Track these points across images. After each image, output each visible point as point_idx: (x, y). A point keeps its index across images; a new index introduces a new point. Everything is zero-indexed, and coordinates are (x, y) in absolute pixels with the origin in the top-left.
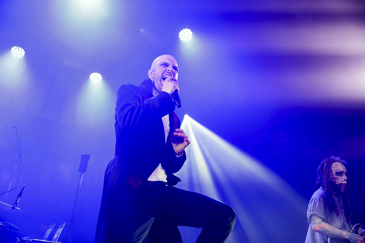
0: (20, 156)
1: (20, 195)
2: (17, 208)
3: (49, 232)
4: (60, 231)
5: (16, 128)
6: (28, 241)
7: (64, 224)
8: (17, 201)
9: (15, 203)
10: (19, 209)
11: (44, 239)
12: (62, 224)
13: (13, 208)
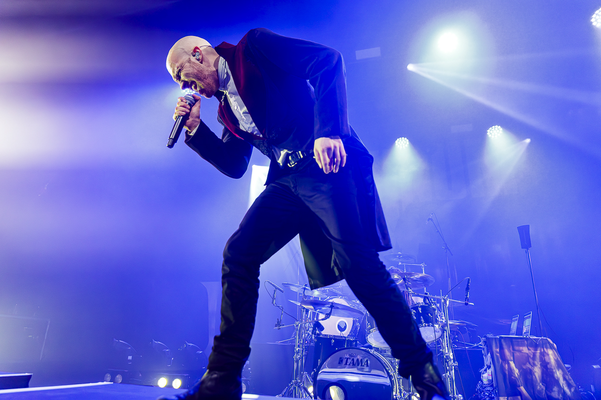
0: (447, 248)
1: (467, 289)
2: (471, 303)
3: (514, 325)
4: (528, 323)
5: (431, 219)
6: (495, 338)
7: (530, 313)
8: (467, 295)
9: (466, 299)
10: (473, 304)
11: (512, 334)
12: (528, 314)
13: (466, 304)
